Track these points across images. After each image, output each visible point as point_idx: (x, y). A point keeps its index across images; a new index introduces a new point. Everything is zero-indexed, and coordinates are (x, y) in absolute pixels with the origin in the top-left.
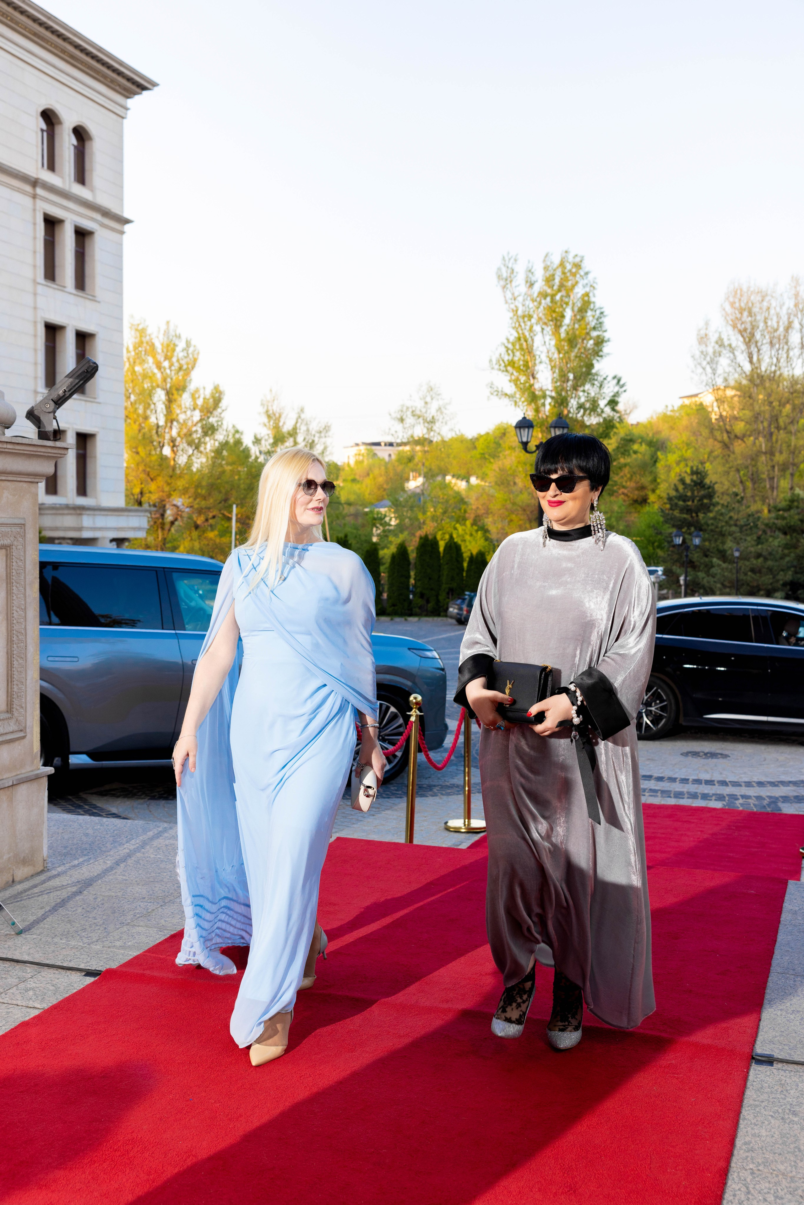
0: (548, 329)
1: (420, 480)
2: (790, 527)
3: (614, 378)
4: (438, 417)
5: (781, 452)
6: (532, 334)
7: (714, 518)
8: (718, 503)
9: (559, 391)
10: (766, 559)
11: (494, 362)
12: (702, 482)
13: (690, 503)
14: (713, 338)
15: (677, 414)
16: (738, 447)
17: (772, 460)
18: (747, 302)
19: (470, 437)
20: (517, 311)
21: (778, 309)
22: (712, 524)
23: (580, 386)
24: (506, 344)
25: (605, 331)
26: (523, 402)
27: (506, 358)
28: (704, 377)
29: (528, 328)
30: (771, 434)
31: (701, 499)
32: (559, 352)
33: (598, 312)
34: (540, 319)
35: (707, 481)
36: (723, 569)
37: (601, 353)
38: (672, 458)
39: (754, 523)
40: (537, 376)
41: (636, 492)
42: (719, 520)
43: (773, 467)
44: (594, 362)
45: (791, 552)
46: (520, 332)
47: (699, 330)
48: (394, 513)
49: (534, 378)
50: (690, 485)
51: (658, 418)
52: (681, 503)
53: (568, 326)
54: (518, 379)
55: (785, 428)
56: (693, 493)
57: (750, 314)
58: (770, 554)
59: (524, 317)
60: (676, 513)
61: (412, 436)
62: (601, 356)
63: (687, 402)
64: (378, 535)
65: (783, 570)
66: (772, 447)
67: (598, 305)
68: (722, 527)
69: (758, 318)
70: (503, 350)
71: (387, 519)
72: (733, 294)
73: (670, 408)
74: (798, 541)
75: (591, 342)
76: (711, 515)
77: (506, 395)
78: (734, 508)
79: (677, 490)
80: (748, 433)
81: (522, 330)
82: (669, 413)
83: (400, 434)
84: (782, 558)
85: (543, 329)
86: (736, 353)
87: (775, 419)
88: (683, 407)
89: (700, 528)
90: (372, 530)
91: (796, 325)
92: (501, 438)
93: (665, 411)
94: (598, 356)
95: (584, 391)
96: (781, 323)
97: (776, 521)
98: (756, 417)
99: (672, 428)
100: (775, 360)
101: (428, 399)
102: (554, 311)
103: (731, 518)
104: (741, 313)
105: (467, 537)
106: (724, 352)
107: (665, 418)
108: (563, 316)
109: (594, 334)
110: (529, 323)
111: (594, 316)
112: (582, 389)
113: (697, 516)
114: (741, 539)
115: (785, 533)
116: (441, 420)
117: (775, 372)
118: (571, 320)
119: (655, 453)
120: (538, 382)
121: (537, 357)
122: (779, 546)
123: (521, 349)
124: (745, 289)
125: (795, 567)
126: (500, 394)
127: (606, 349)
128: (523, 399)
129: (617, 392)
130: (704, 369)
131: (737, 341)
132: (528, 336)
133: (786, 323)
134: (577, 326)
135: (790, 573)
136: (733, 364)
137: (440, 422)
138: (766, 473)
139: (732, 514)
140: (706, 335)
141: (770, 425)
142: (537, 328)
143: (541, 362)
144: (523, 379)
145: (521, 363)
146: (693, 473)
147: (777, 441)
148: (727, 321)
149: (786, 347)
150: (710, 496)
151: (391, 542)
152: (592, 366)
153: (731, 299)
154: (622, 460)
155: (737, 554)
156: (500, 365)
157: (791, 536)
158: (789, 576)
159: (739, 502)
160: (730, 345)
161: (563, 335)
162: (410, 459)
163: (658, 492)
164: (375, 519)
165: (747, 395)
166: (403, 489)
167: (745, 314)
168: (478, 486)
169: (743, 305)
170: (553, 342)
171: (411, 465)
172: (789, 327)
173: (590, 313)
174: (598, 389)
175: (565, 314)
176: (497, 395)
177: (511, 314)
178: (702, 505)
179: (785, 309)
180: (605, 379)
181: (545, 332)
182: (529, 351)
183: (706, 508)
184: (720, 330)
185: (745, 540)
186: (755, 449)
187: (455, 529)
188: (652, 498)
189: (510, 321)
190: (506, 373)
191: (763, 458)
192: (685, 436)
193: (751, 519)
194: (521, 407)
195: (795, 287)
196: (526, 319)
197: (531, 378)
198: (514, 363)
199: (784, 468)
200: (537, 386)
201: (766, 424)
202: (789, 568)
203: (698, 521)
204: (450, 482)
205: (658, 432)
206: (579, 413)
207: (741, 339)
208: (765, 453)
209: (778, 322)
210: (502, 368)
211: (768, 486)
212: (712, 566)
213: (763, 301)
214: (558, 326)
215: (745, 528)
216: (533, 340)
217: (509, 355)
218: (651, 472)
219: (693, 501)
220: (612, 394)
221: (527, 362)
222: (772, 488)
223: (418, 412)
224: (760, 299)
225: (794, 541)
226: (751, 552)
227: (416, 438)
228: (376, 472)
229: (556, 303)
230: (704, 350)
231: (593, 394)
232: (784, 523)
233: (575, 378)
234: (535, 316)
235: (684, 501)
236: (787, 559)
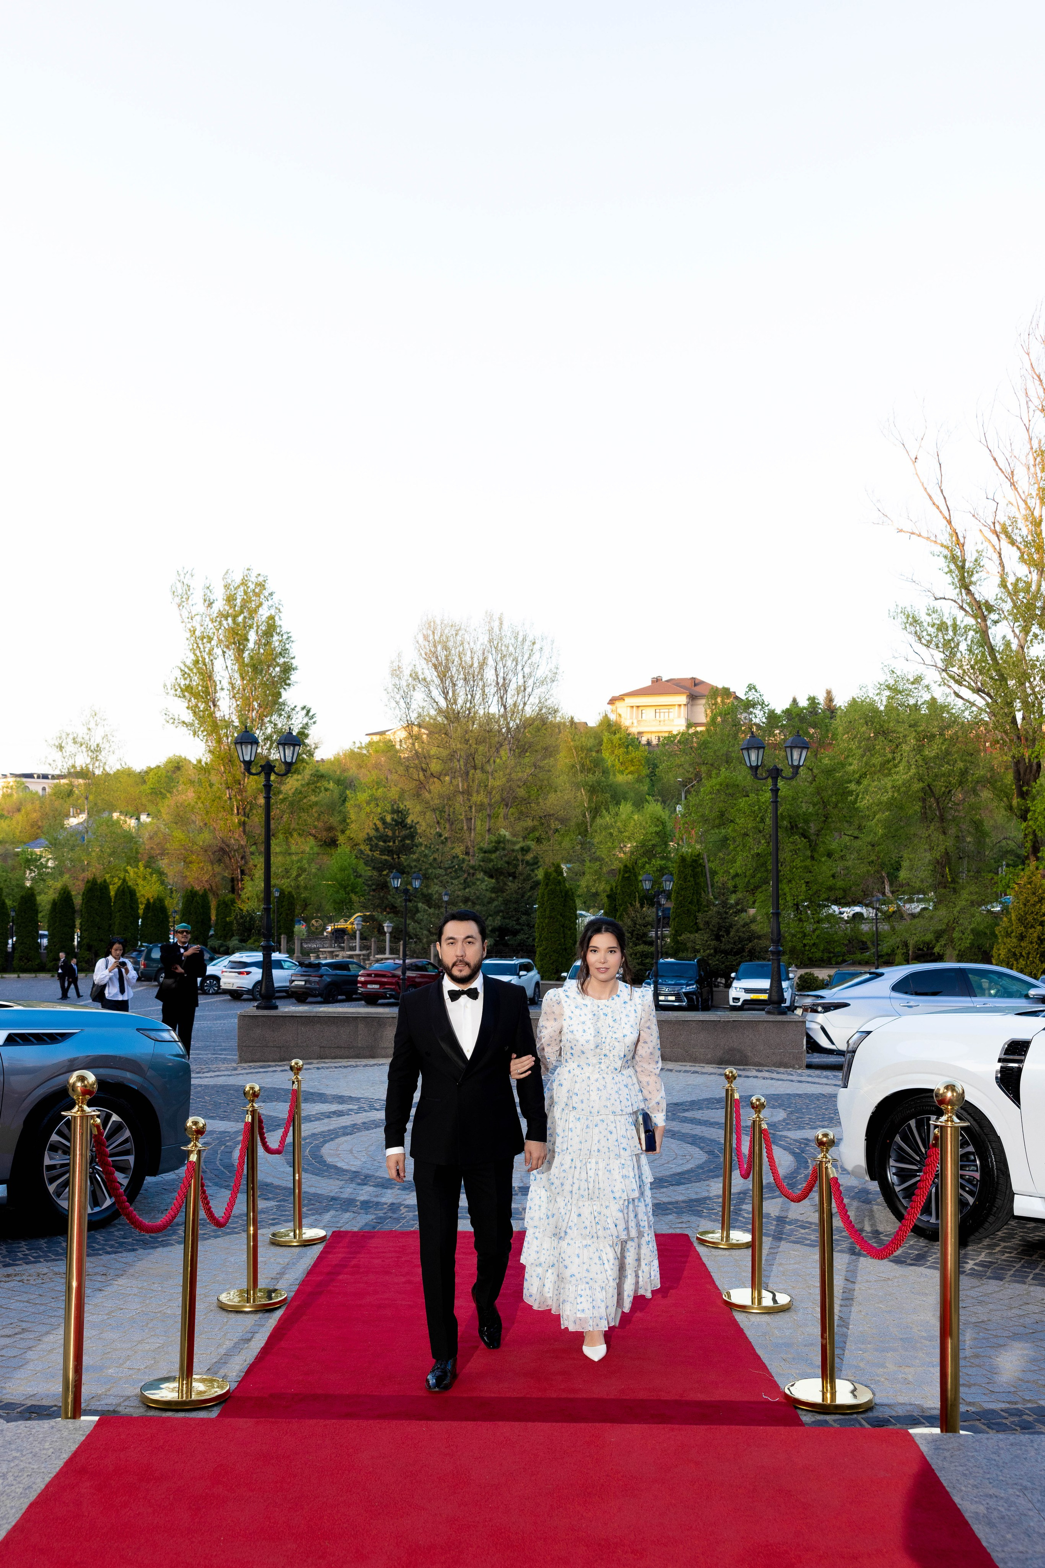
0: (230, 653)
1: (83, 817)
2: (497, 870)
3: (303, 708)
4: (105, 745)
5: (478, 792)
6: (212, 658)
7: (418, 860)
8: (421, 844)
9: (243, 719)
10: (474, 904)
11: (169, 687)
12: (403, 821)
13: (391, 844)
14: (407, 672)
15: (365, 752)
16: (436, 787)
17: (469, 800)
18: (441, 635)
19: (138, 770)
20: (194, 631)
21: (472, 644)
22: (416, 866)
23: (266, 717)
24: (183, 668)
25: (294, 658)
26: (202, 732)
27: (183, 682)
28: (397, 711)
29: (207, 650)
30: (467, 773)
31: (403, 840)
32: (243, 679)
33: (285, 637)
34: (220, 641)
35: (409, 821)
36: (429, 915)
37: (288, 682)
38: (362, 797)
39: (459, 865)
40: (218, 703)
41: (325, 833)
42: (423, 861)
43: (471, 807)
44: (282, 690)
45: (498, 897)
46: (199, 654)
47: (392, 662)
48: (51, 853)
49: (215, 705)
50: (391, 824)
51: (344, 755)
52: (381, 843)
53: (252, 650)
54: (197, 706)
55: (482, 769)
56: (394, 833)
57: (446, 648)
58: (478, 898)
59: (202, 638)
60: (377, 854)
61: (74, 766)
62: (289, 685)
63: (376, 738)
64: (33, 879)
65: (490, 915)
66: (468, 786)
67: (284, 630)
68: (426, 869)
69: (453, 652)
70: (178, 674)
71: (43, 860)
72: (427, 626)
73: (358, 745)
74: (505, 884)
75: (278, 669)
76: (415, 857)
77: (184, 722)
78: (438, 850)
79: (377, 830)
80: (444, 772)
81: (201, 652)
82: (356, 750)
83: (56, 764)
84: (491, 900)
85: (224, 652)
86: (431, 688)
87: (471, 756)
88: (370, 744)
89: (402, 871)
90: (25, 873)
91: (491, 662)
92: (174, 772)
93: (352, 748)
94: (286, 684)
95: (270, 722)
96: (475, 659)
97: (482, 864)
98: (452, 756)
99: (360, 767)
100: (469, 697)
101: (92, 725)
102: (237, 634)
103: (435, 859)
104: (435, 646)
105: (140, 882)
106: (419, 685)
107: (352, 755)
108: (248, 640)
109: (281, 661)
110: (209, 645)
111: (280, 641)
112: (268, 719)
113: (399, 858)
114: (448, 882)
115: (491, 877)
116: (107, 748)
117: (469, 709)
118: (255, 643)
119: (344, 792)
120: (219, 710)
121: (218, 683)
122: (487, 890)
123: (201, 674)
124: (438, 622)
125: (502, 911)
126: (176, 722)
127: (294, 677)
128: (202, 729)
129: (307, 724)
130: (397, 703)
131: (431, 674)
132: (207, 660)
133: (481, 658)
134: (262, 651)
135: (499, 918)
136: (429, 699)
137: (106, 751)
138: (463, 814)
139: (436, 855)
140: (399, 668)
141: (465, 765)
142: (218, 651)
143: (222, 689)
144: (202, 706)
145: (200, 688)
146: (393, 812)
147: (473, 781)
148: (421, 654)
149: (481, 683)
150: (412, 836)
151: (49, 887)
152: (279, 695)
153: (425, 633)
154: (313, 798)
155: (446, 898)
156: (176, 690)
157: (497, 879)
158: (497, 921)
159: (443, 843)
160: (425, 679)
161: (247, 660)
162: (70, 793)
163: (347, 832)
164: (28, 861)
165: (444, 731)
166: (62, 827)
167: (439, 648)
168: (151, 823)
169: (437, 638)
170: (236, 667)
171: (71, 800)
172: (483, 664)
173: (276, 638)
174: (285, 720)
175: (249, 637)
176: (173, 723)
177: (188, 635)
178: (403, 845)
179: (479, 643)
180: (293, 709)
181: (227, 655)
182: (207, 676)
183: (407, 849)
184: (414, 663)
185: (452, 884)
186: (452, 788)
187: (126, 871)
188: (341, 839)
189: (187, 642)
190: (183, 700)
191: (460, 798)
192: (374, 775)
193: (456, 861)
194: (201, 737)
195: (489, 623)
196: (205, 640)
197: (211, 704)
198: (192, 688)
199: (481, 807)
200: (218, 714)
201: (462, 763)
202: (497, 913)
203: (400, 864)
204: (118, 821)
205: (344, 771)
206: (265, 744)
207: (436, 674)
208: (463, 793)
209: (472, 658)
210: (179, 692)
211: (465, 828)
212: (417, 911)
213: (456, 635)
214: (240, 651)
215: (450, 870)
216: (213, 664)
217: (185, 679)
218: (340, 812)
219: (394, 842)
220: (301, 726)
221: (207, 688)
222: (470, 829)
223: (79, 740)
224: (454, 633)
225: (501, 884)
226: (458, 896)
227: (78, 769)
228: (29, 807)
229: (238, 625)
230: (398, 683)
231: (280, 726)
232: (490, 865)
233: (260, 706)
234: (215, 638)
235: (385, 842)
236: (496, 903)
